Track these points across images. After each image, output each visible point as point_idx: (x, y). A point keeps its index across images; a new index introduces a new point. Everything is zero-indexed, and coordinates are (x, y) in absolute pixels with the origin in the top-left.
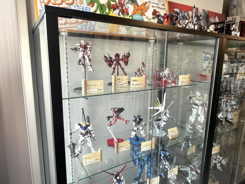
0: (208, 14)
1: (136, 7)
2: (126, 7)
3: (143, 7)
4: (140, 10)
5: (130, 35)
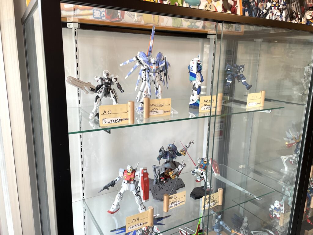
5: (177, 27)
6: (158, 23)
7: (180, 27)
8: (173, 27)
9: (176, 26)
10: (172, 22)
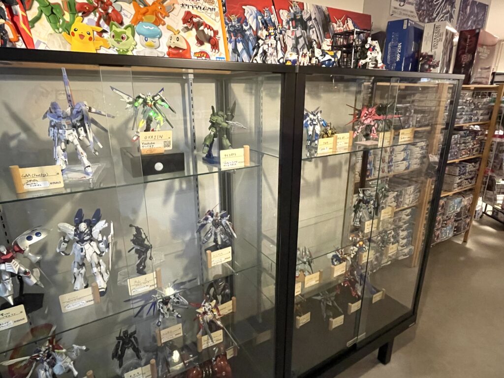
0: (328, 15)
1: (142, 6)
2: (116, 9)
3: (159, 8)
4: (152, 14)
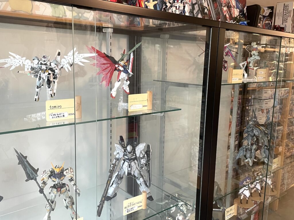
5: (59, 17)
6: (31, 11)
7: (62, 17)
8: (53, 16)
9: (57, 16)
10: (51, 10)
